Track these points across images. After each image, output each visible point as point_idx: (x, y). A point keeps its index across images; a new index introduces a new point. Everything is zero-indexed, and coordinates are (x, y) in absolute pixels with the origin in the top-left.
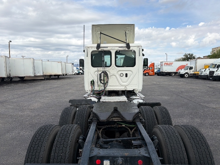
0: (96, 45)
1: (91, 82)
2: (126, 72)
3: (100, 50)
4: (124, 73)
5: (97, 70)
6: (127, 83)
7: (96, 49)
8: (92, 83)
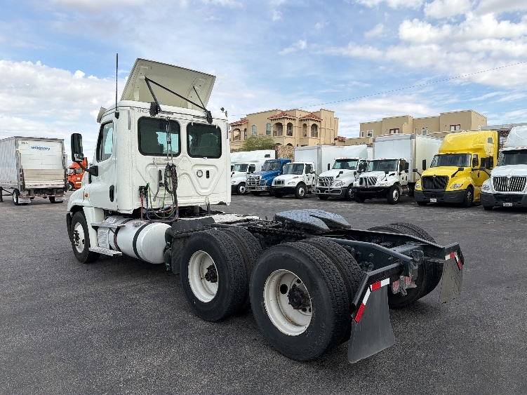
0: (148, 106)
1: (141, 188)
2: (208, 169)
3: (157, 116)
4: (204, 169)
5: (152, 162)
6: (210, 189)
7: (148, 115)
8: (144, 191)
